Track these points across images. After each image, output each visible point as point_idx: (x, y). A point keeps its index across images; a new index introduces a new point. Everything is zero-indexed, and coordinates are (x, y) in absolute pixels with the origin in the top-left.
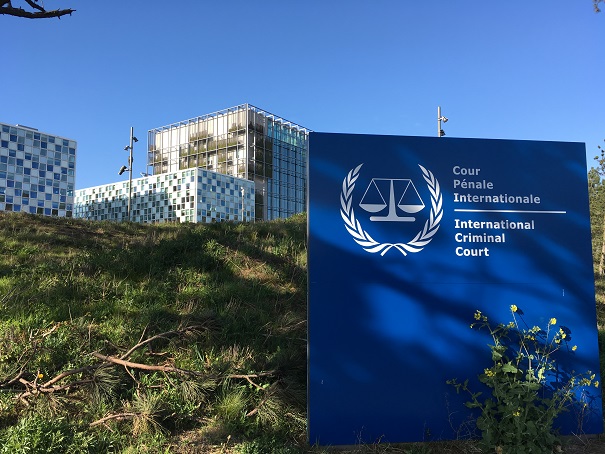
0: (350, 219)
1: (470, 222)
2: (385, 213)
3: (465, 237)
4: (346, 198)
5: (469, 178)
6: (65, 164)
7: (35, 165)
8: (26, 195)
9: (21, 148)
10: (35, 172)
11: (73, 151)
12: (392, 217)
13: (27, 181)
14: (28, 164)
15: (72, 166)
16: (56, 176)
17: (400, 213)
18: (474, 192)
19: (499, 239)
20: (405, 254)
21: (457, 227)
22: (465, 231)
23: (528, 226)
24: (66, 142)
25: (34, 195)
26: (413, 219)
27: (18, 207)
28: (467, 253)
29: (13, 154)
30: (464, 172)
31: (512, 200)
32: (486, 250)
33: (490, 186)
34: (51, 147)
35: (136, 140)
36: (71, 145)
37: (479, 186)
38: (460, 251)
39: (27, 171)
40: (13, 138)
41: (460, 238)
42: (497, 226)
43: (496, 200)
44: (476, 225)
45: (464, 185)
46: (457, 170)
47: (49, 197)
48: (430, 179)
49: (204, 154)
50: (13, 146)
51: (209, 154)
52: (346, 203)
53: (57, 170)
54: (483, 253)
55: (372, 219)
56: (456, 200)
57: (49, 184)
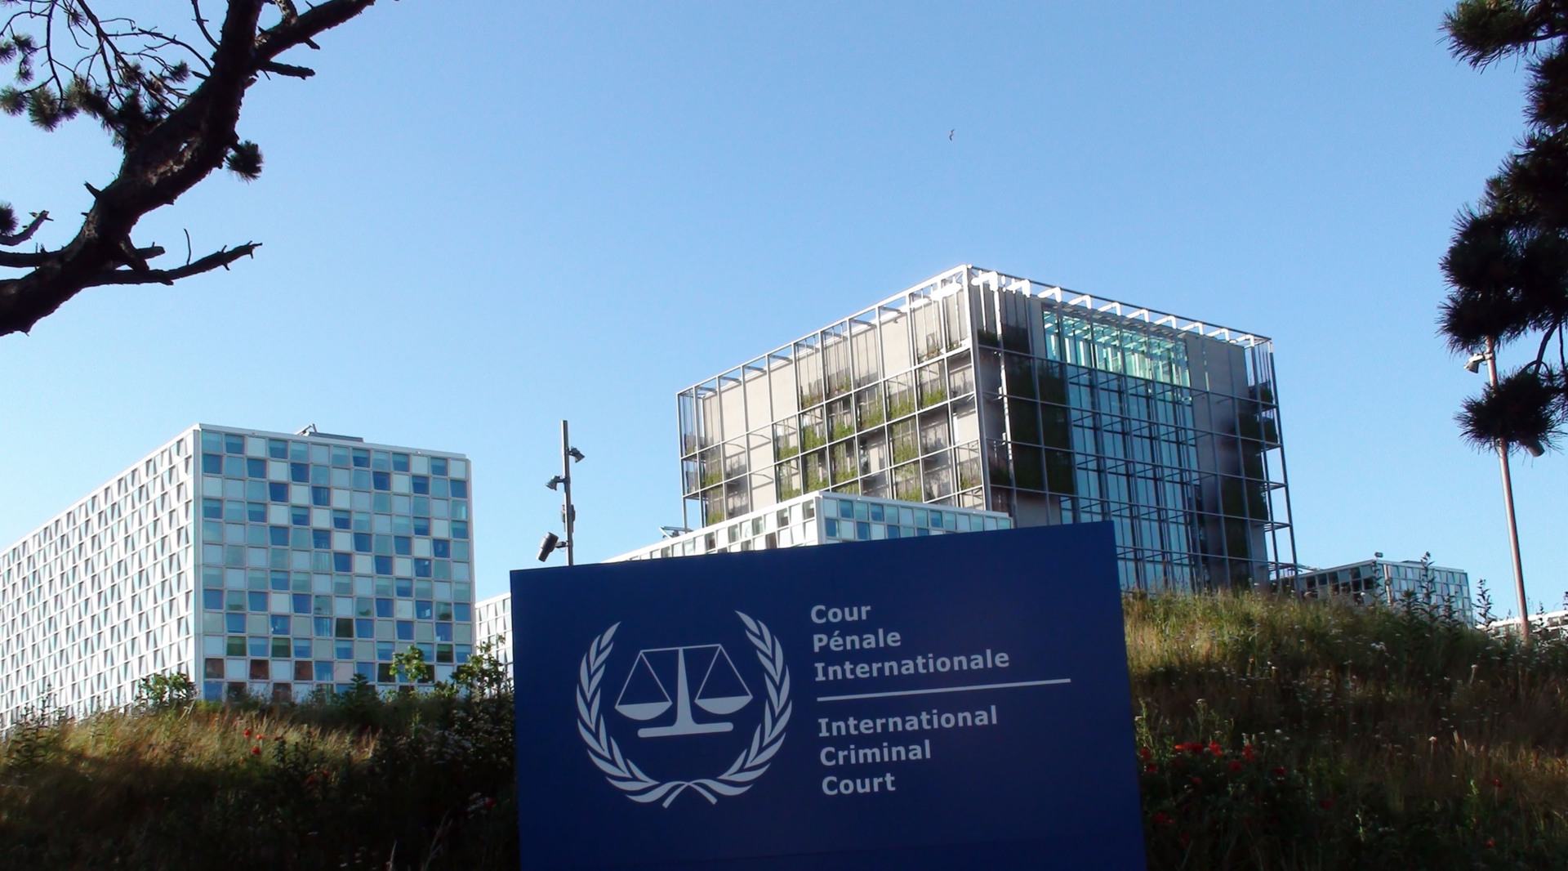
0: (596, 736)
1: (852, 722)
2: (669, 718)
3: (841, 754)
4: (589, 696)
5: (846, 628)
6: (441, 529)
7: (362, 542)
8: (344, 628)
9: (321, 496)
10: (363, 563)
11: (461, 488)
12: (684, 725)
13: (345, 591)
14: (342, 541)
15: (463, 530)
16: (422, 567)
17: (700, 716)
18: (858, 656)
19: (916, 753)
20: (713, 800)
21: (824, 733)
22: (841, 742)
23: (982, 719)
24: (440, 464)
25: (366, 628)
26: (727, 727)
27: (326, 667)
28: (847, 787)
29: (301, 518)
30: (835, 615)
31: (943, 665)
32: (889, 778)
33: (894, 639)
34: (401, 483)
35: (579, 456)
36: (455, 472)
37: (870, 642)
38: (832, 786)
39: (343, 562)
40: (300, 472)
41: (830, 756)
42: (913, 723)
43: (908, 668)
44: (866, 726)
45: (836, 643)
46: (820, 614)
47: (405, 629)
48: (761, 638)
49: (849, 444)
50: (300, 494)
51: (865, 442)
52: (589, 706)
53: (422, 548)
54: (883, 785)
55: (644, 733)
56: (820, 678)
57: (404, 592)
